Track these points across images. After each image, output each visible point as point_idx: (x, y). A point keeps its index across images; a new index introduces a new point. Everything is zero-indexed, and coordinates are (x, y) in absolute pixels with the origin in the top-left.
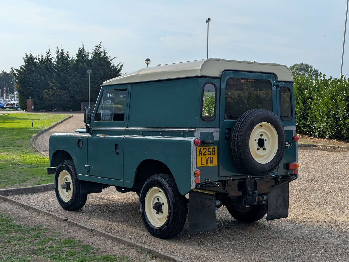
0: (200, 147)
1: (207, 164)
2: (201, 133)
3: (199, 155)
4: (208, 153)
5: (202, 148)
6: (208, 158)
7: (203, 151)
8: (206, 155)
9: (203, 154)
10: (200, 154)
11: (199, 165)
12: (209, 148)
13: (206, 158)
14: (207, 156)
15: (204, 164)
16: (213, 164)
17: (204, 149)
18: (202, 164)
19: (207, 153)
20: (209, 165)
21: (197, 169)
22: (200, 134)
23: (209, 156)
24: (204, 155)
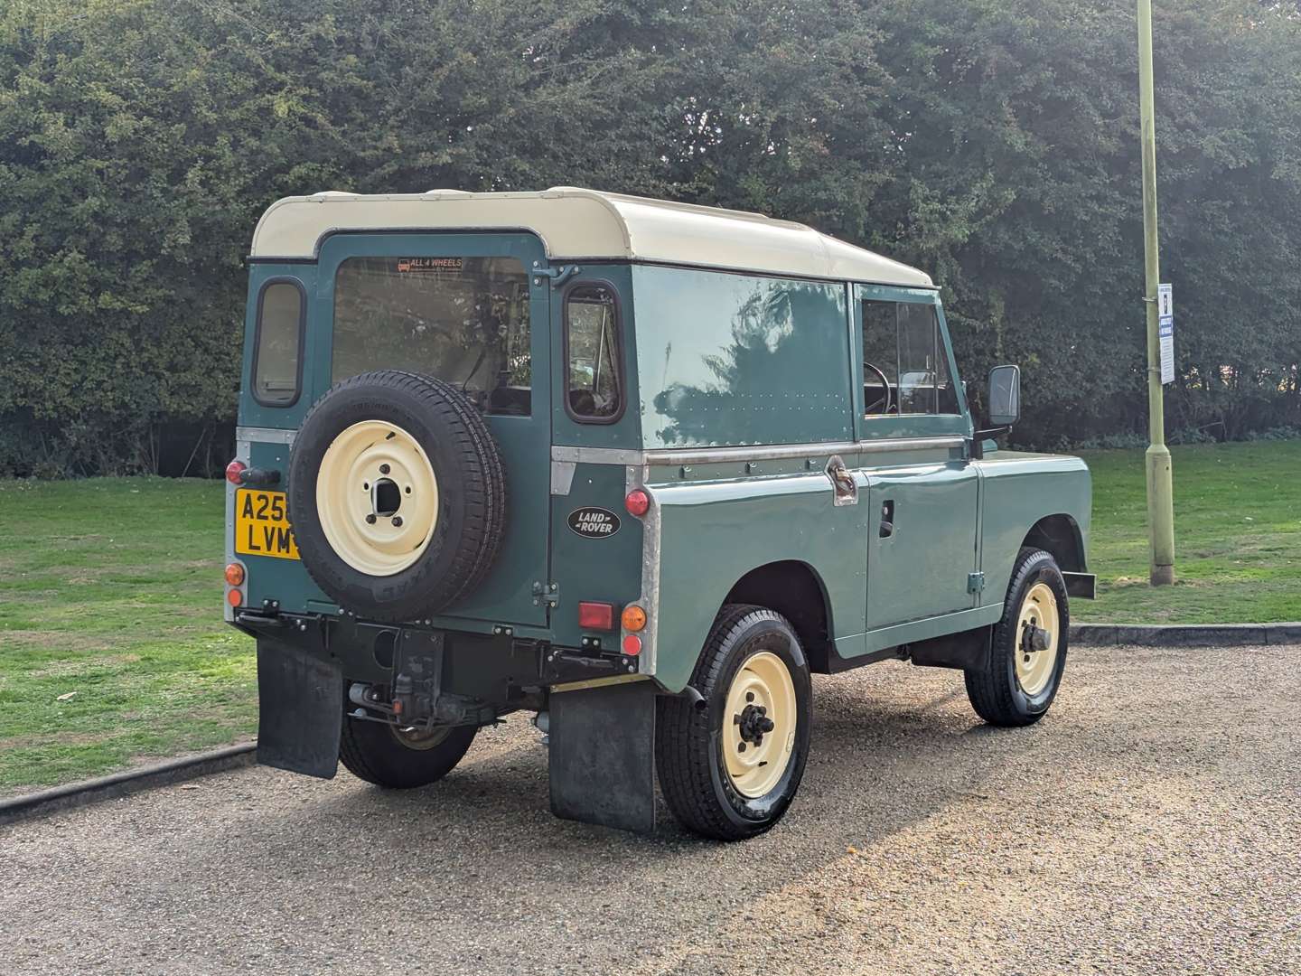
0: (250, 491)
1: (269, 549)
2: (253, 443)
3: (244, 516)
4: (273, 512)
5: (255, 494)
6: (273, 529)
7: (257, 505)
8: (266, 518)
9: (255, 516)
10: (246, 512)
11: (243, 548)
12: (276, 498)
13: (266, 528)
14: (270, 523)
15: (258, 548)
16: (288, 552)
17: (260, 498)
18: (252, 547)
19: (268, 512)
20: (274, 552)
21: (237, 561)
22: (249, 449)
23: (277, 524)
24: (260, 517)
